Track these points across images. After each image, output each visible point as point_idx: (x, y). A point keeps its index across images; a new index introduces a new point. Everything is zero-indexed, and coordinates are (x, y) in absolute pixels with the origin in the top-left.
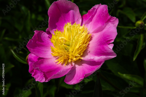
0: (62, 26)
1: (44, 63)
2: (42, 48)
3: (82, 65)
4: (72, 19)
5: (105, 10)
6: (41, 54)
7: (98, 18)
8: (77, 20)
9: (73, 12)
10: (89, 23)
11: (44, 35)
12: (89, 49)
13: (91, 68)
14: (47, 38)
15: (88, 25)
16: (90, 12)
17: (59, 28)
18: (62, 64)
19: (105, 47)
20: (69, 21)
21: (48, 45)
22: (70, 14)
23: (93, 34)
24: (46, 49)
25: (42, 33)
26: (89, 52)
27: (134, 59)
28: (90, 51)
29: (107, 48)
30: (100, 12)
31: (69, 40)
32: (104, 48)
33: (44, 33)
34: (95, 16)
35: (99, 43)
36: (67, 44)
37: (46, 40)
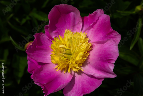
0: (62, 28)
1: (43, 70)
2: (41, 52)
3: (81, 75)
4: (73, 22)
5: (107, 20)
6: (41, 58)
7: (100, 27)
8: (78, 23)
9: (74, 15)
10: (90, 29)
11: (43, 36)
12: (89, 60)
13: (91, 81)
14: (46, 40)
15: (89, 31)
16: (91, 15)
17: (59, 30)
18: (62, 71)
19: (106, 65)
20: (69, 23)
21: (48, 48)
22: (71, 17)
23: (94, 44)
24: (45, 53)
25: (41, 35)
26: (89, 63)
27: (131, 48)
28: (91, 62)
29: (107, 67)
30: (102, 22)
31: (69, 47)
32: (104, 66)
33: (43, 34)
34: (97, 24)
35: (100, 59)
36: (67, 53)
37: (46, 42)
